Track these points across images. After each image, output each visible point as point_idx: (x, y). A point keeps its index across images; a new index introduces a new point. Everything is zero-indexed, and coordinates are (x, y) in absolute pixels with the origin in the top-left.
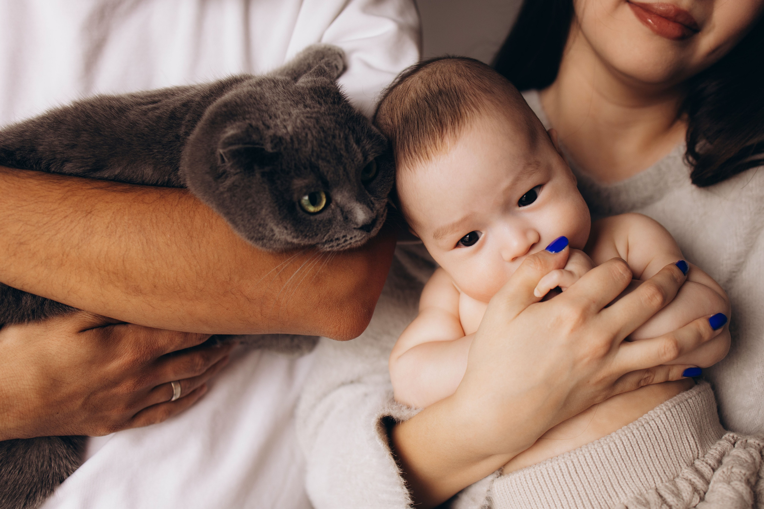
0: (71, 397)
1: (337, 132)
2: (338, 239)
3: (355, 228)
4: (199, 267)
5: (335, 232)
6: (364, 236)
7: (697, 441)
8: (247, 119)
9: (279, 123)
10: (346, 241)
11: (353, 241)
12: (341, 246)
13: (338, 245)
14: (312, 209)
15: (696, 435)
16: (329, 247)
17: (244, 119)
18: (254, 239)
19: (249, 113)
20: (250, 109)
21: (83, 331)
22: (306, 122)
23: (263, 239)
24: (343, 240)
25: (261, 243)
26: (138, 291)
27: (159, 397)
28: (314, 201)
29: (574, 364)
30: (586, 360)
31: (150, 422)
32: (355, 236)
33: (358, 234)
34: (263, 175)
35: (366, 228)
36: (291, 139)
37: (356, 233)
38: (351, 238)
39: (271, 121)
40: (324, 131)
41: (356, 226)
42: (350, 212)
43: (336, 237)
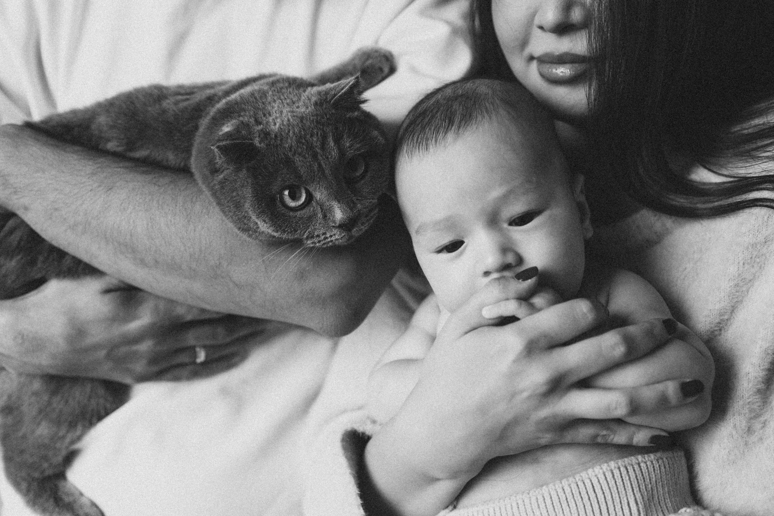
0: (96, 347)
1: (315, 131)
2: (318, 236)
3: (334, 227)
4: (192, 249)
5: (315, 229)
6: (343, 235)
7: (641, 510)
8: (242, 116)
9: (271, 121)
10: (326, 238)
11: (333, 238)
12: (322, 243)
13: (319, 242)
14: (292, 204)
15: (641, 503)
16: (312, 243)
17: (239, 116)
18: (241, 229)
19: (244, 110)
20: (246, 107)
21: (107, 291)
22: (291, 120)
23: (249, 230)
24: (323, 237)
25: (247, 234)
26: (143, 263)
27: (183, 358)
28: (294, 196)
29: (513, 395)
30: (525, 394)
31: (177, 379)
32: (334, 235)
33: (337, 233)
34: (248, 170)
35: (344, 226)
36: (276, 136)
37: (335, 231)
38: (331, 236)
39: (264, 118)
40: (304, 130)
41: (334, 225)
42: (330, 210)
43: (316, 234)
